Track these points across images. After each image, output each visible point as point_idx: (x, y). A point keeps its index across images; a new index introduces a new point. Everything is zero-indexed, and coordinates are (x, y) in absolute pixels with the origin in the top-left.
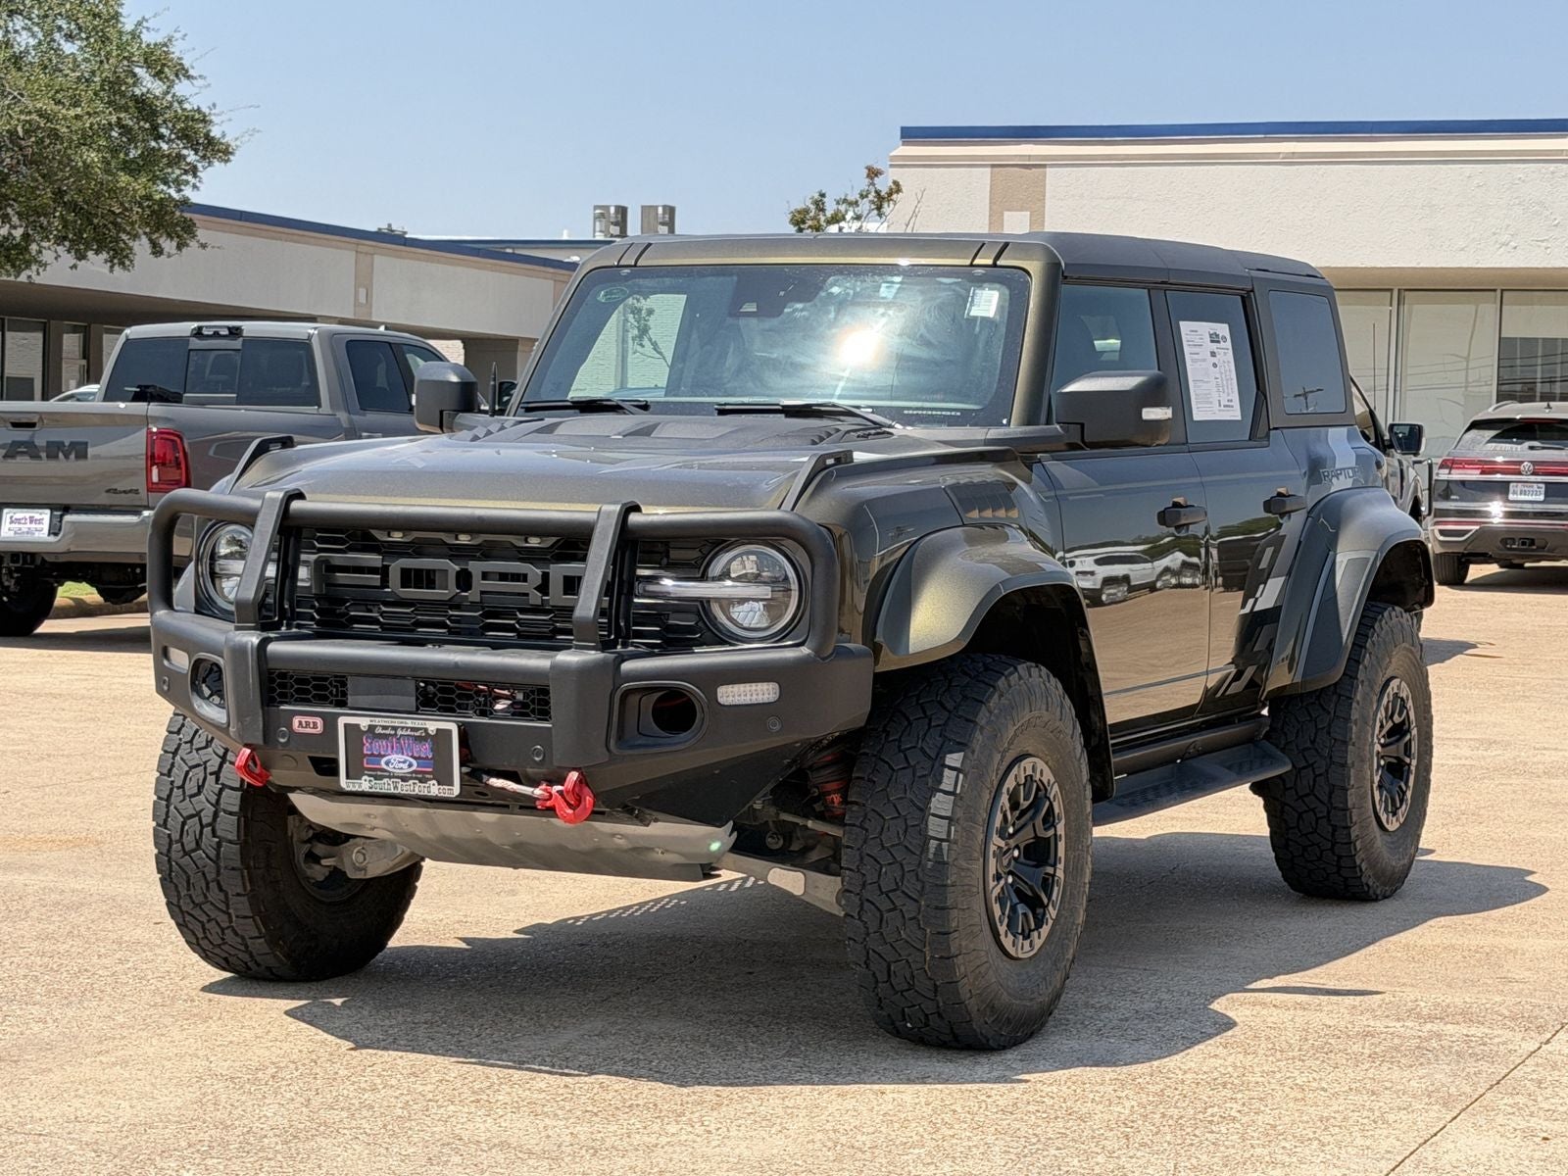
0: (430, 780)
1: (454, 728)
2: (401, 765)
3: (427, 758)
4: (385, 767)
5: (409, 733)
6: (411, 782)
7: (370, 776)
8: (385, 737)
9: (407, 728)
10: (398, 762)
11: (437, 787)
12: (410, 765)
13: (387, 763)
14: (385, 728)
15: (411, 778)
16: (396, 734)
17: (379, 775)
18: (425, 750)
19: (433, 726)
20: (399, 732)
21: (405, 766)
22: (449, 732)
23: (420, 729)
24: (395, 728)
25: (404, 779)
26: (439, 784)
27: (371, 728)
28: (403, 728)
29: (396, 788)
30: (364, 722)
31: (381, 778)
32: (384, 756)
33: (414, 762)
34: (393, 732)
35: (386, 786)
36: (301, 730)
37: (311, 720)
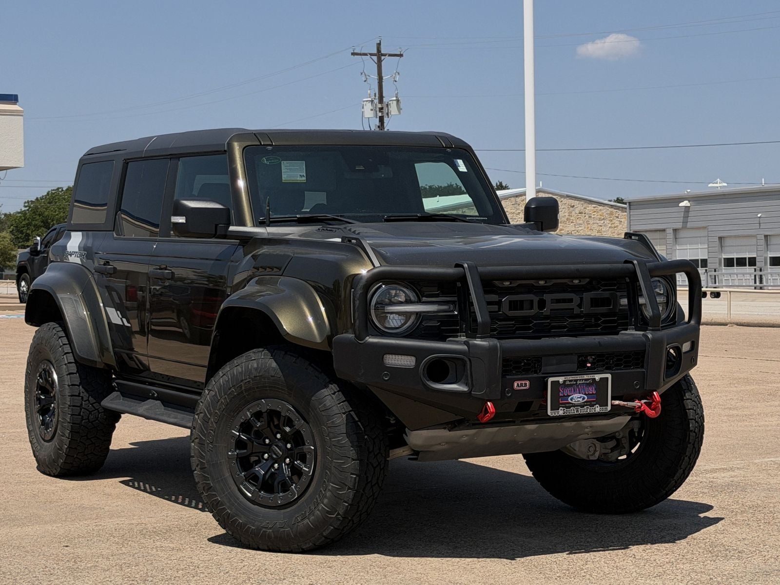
0: (595, 405)
1: (609, 376)
2: (579, 399)
3: (593, 394)
4: (570, 401)
5: (583, 382)
6: (585, 407)
7: (563, 407)
8: (571, 385)
9: (583, 380)
10: (577, 398)
11: (599, 408)
12: (584, 399)
13: (571, 400)
14: (570, 381)
15: (586, 405)
16: (577, 383)
17: (568, 406)
18: (592, 390)
19: (597, 377)
20: (578, 382)
21: (581, 400)
22: (607, 378)
23: (590, 379)
24: (576, 381)
25: (582, 406)
26: (600, 406)
27: (565, 381)
28: (580, 380)
29: (577, 411)
30: (561, 379)
31: (569, 407)
32: (570, 395)
33: (586, 397)
34: (575, 383)
35: (573, 411)
36: (518, 388)
37: (523, 382)
